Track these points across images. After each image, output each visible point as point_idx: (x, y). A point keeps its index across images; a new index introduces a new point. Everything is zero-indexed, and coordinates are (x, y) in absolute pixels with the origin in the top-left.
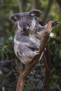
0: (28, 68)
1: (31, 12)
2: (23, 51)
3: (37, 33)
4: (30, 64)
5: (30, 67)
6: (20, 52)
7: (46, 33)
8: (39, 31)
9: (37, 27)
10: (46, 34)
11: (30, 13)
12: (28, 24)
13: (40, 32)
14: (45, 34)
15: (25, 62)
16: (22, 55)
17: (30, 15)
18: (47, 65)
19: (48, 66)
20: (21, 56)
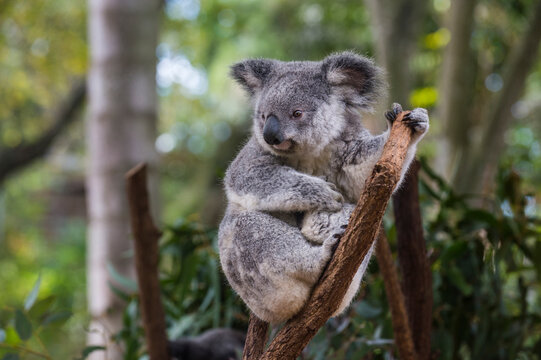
0: (282, 343)
1: (330, 62)
2: (260, 251)
3: (344, 169)
4: (289, 321)
5: (292, 341)
6: (245, 256)
7: (378, 169)
8: (354, 162)
9: (347, 142)
10: (378, 175)
11: (325, 68)
12: (296, 115)
13: (357, 166)
14: (374, 172)
15: (267, 310)
16: (257, 271)
17: (321, 77)
18: (410, 344)
19: (417, 347)
20: (250, 280)
